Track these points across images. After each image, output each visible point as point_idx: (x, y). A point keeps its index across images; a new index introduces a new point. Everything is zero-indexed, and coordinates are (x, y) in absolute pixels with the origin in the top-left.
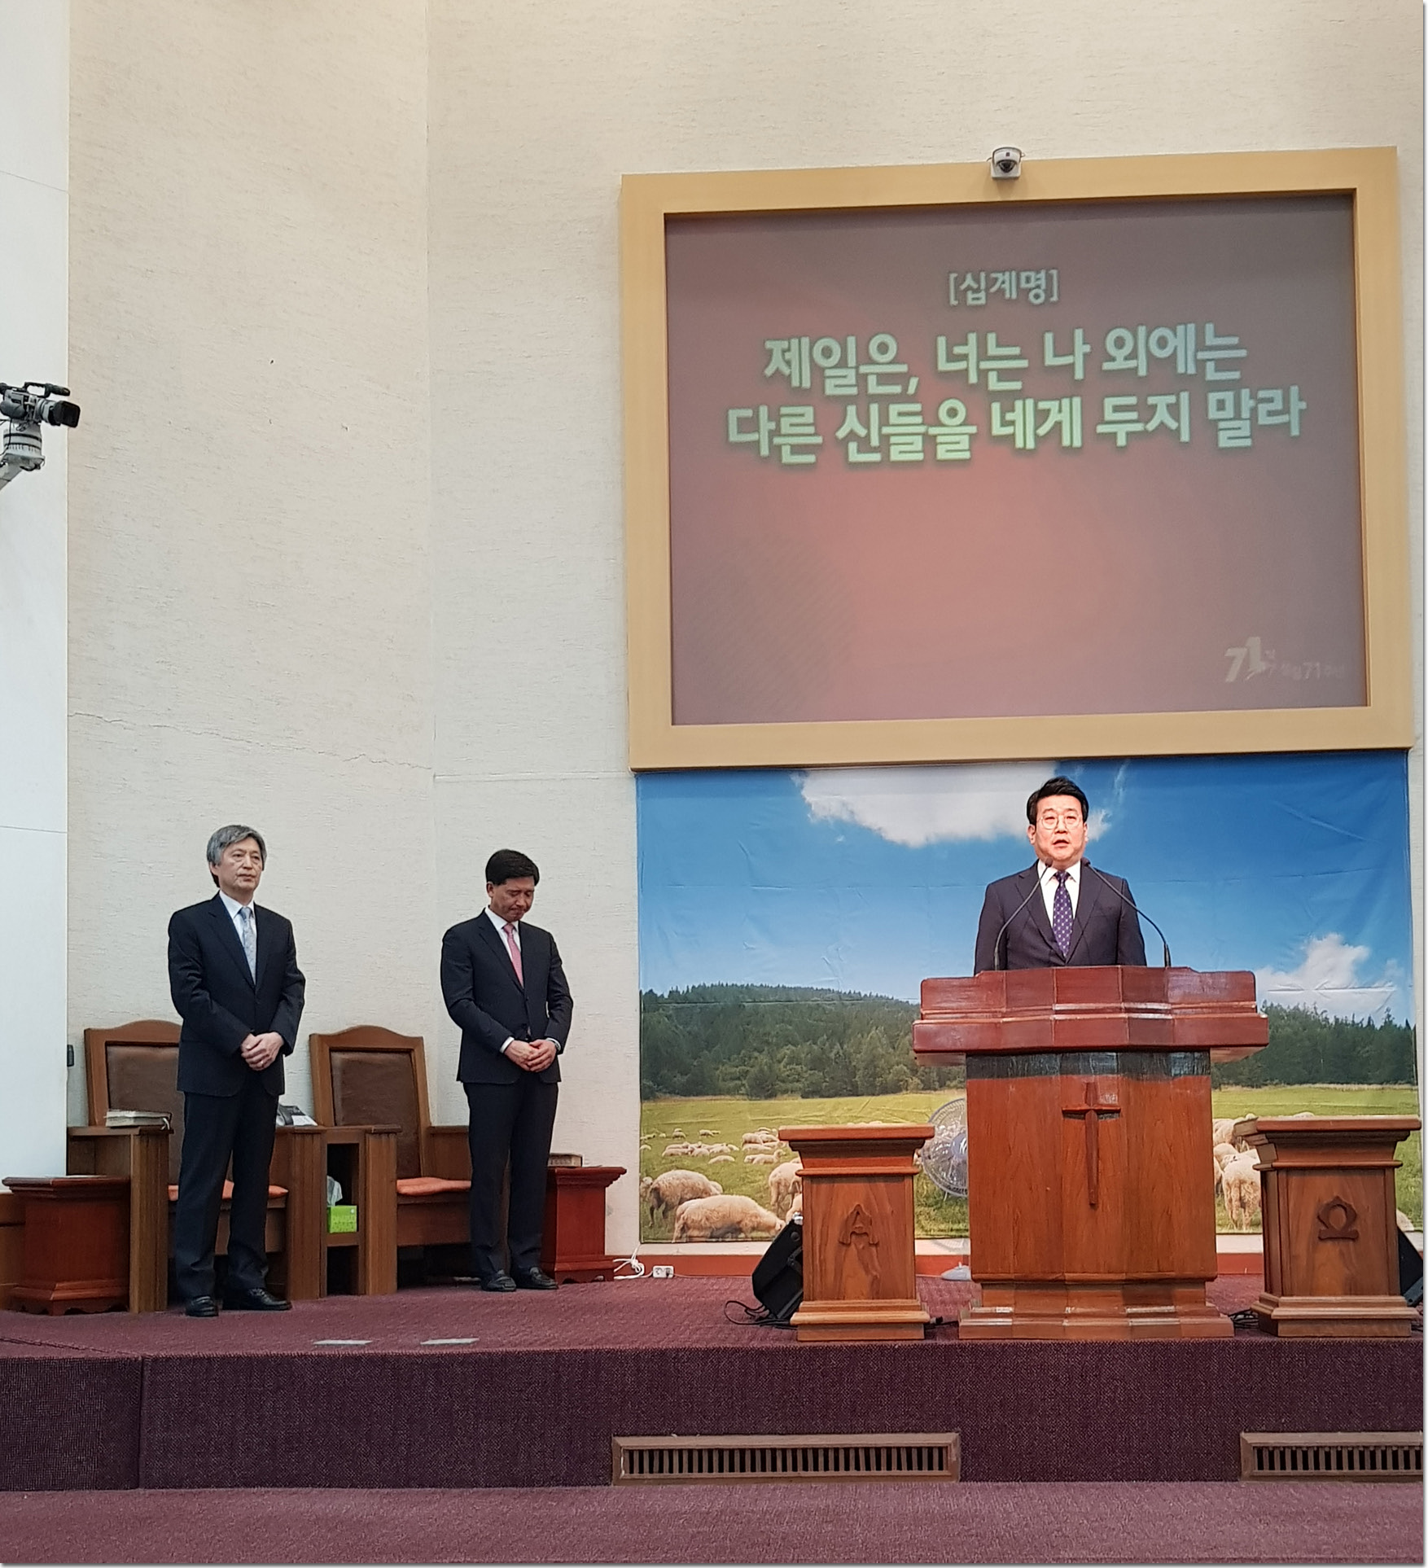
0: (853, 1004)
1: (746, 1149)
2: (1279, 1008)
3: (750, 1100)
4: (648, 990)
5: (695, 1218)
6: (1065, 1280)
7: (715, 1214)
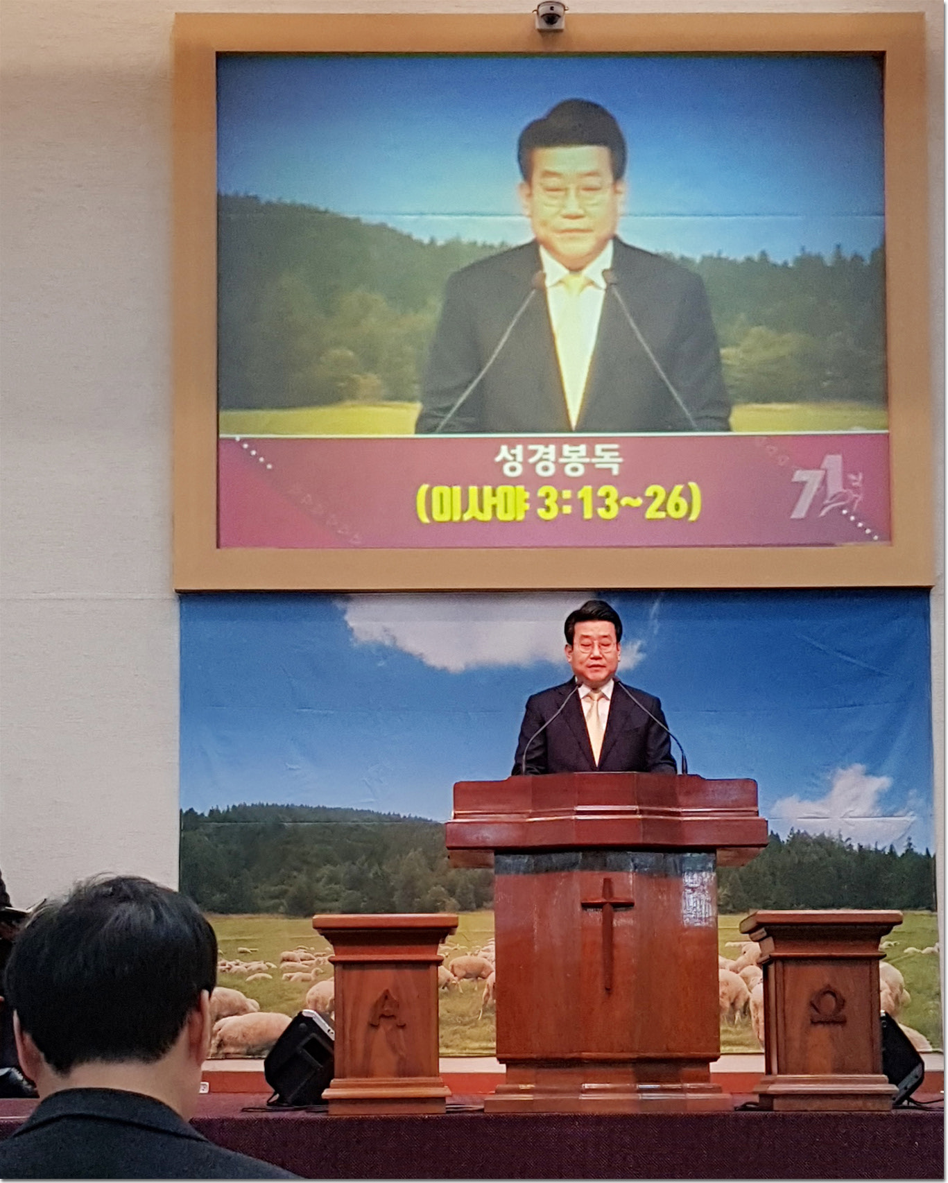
0: (391, 826)
1: (285, 968)
2: (805, 836)
3: (290, 919)
4: (188, 809)
5: (231, 1035)
7: (252, 1031)
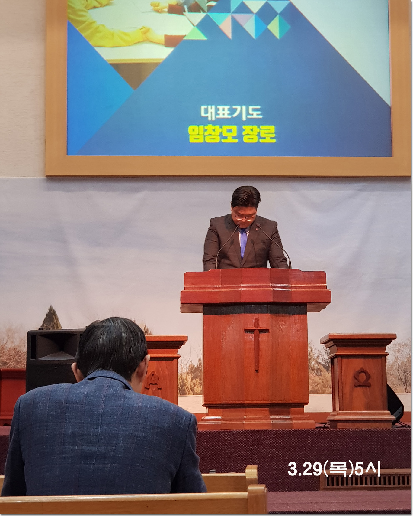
6: (244, 404)
